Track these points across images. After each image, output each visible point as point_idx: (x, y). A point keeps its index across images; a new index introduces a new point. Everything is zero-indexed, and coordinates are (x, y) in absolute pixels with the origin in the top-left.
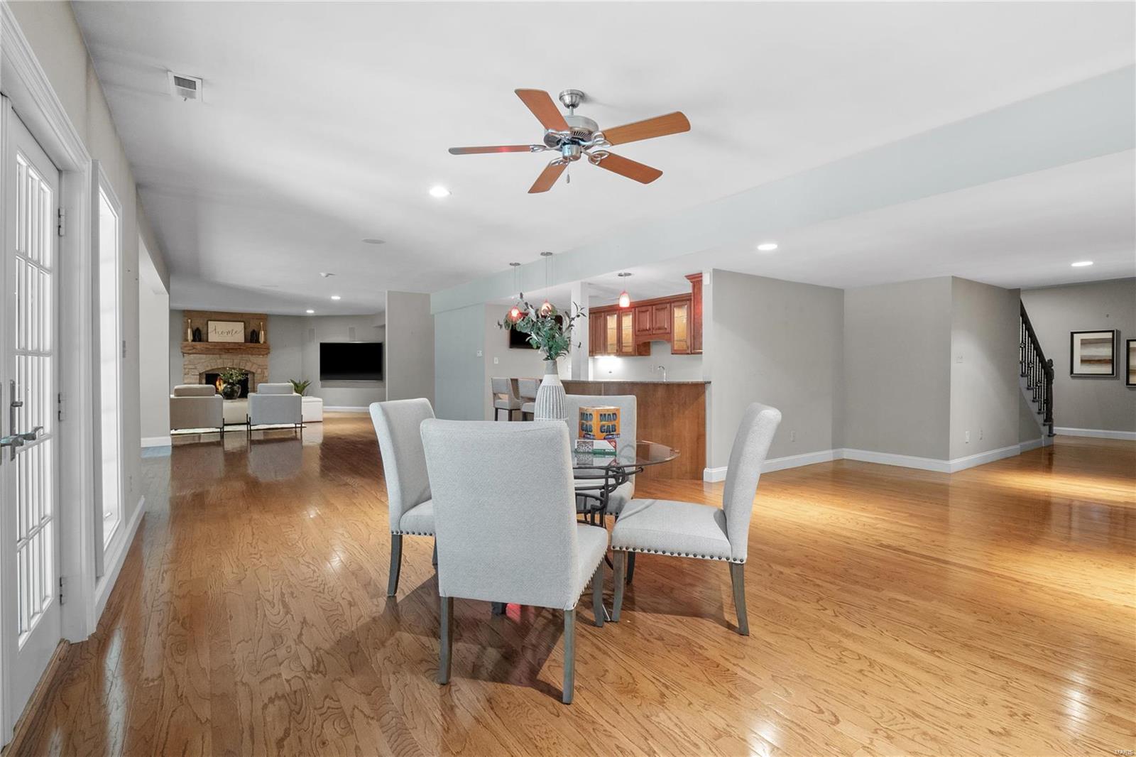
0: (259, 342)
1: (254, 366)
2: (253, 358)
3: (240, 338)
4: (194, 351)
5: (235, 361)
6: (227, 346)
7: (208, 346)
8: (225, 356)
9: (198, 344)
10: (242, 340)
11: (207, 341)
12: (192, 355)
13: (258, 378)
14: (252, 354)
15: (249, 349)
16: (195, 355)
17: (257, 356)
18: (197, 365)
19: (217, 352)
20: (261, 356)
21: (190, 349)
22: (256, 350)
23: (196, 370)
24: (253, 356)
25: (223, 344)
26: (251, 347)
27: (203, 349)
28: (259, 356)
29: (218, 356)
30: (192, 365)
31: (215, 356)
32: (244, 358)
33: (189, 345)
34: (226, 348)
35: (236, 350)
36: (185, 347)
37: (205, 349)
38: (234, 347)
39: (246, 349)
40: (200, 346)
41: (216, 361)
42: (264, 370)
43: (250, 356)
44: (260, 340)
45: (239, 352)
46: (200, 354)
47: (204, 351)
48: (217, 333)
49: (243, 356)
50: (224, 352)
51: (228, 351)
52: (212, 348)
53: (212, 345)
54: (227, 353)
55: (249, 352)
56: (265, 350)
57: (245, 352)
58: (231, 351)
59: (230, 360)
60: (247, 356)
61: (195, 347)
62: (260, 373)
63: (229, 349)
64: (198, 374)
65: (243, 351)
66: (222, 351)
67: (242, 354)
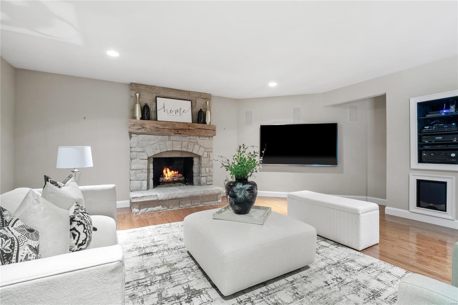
0: (206, 123)
2: (200, 141)
3: (187, 118)
4: (143, 131)
5: (184, 143)
6: (177, 126)
7: (158, 126)
8: (174, 138)
10: (190, 120)
11: (157, 120)
12: (140, 136)
13: (203, 162)
14: (199, 136)
15: (197, 130)
16: (144, 136)
17: (203, 138)
18: (145, 148)
19: (167, 132)
20: (208, 139)
21: (139, 129)
22: (203, 131)
23: (144, 154)
24: (201, 138)
25: (173, 124)
26: (199, 128)
27: (153, 128)
28: (205, 139)
29: (167, 137)
30: (140, 147)
31: (164, 137)
32: (192, 140)
33: (138, 124)
34: (175, 128)
35: (185, 131)
36: (133, 126)
37: (154, 129)
38: (183, 127)
39: (194, 130)
40: (150, 125)
41: (165, 142)
42: (210, 153)
43: (198, 138)
44: (207, 121)
45: (187, 133)
46: (149, 134)
47: (153, 131)
48: (166, 111)
49: (192, 138)
50: (173, 133)
51: (178, 131)
52: (162, 127)
53: (161, 124)
54: (176, 134)
55: (198, 133)
56: (210, 132)
57: (193, 134)
58: (180, 132)
59: (179, 142)
60: (194, 138)
61: (144, 126)
62: (206, 157)
63: (178, 130)
64: (147, 158)
65: (191, 133)
66: (171, 132)
67: (190, 135)
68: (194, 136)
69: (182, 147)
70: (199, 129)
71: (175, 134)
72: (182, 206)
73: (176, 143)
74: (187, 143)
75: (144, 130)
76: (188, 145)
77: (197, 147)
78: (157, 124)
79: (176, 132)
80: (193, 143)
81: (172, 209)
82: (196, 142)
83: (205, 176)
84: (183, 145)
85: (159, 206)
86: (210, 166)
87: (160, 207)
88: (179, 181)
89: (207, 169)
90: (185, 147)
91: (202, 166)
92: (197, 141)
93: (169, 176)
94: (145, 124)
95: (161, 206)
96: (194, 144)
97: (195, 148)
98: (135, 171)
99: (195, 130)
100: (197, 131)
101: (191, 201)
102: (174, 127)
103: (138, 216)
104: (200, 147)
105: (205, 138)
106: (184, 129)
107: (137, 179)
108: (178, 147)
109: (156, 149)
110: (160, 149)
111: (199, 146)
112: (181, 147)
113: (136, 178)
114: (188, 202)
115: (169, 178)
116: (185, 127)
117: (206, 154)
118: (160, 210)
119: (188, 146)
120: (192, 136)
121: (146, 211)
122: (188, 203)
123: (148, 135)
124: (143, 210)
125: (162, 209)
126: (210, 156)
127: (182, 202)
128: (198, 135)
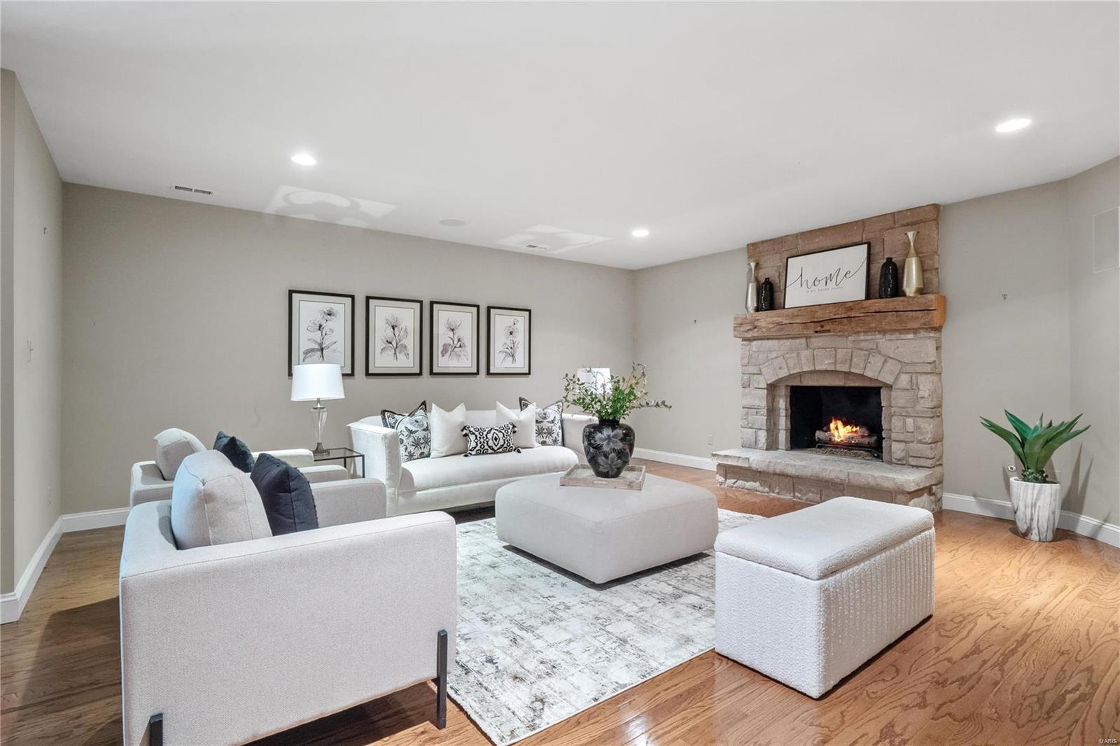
0: (904, 294)
1: (890, 365)
2: (886, 343)
4: (755, 333)
5: (841, 353)
6: (820, 315)
7: (780, 319)
8: (817, 341)
9: (767, 318)
10: (861, 295)
11: (784, 308)
12: (755, 343)
13: (901, 402)
14: (883, 332)
15: (872, 316)
16: (760, 342)
17: (896, 336)
18: (761, 366)
19: (799, 331)
20: (911, 336)
21: (749, 330)
22: (890, 317)
23: (761, 377)
24: (888, 337)
25: (811, 311)
26: (877, 310)
27: (771, 326)
28: (903, 336)
29: (803, 341)
30: (754, 365)
31: (798, 341)
32: (863, 345)
33: (747, 321)
34: (816, 320)
35: (840, 323)
36: (739, 327)
37: (773, 327)
38: (835, 315)
39: (863, 318)
40: (766, 321)
41: (798, 353)
42: (919, 377)
43: (878, 336)
44: (905, 287)
45: (846, 328)
46: (768, 339)
47: (772, 332)
48: (804, 285)
49: (862, 338)
50: (812, 332)
51: (822, 326)
52: (788, 322)
53: (787, 315)
54: (820, 332)
55: (873, 325)
56: (912, 317)
57: (861, 327)
58: (827, 327)
59: (828, 350)
60: (870, 337)
61: (756, 324)
62: (906, 387)
63: (823, 323)
64: (766, 387)
65: (856, 326)
66: (807, 328)
67: (857, 333)
68: (870, 333)
69: (835, 363)
70: (878, 314)
71: (816, 332)
72: (799, 495)
73: (820, 354)
74: (847, 353)
75: (757, 332)
76: (852, 356)
77: (876, 361)
78: (779, 317)
79: (819, 329)
80: (866, 350)
81: (779, 496)
82: (875, 347)
83: (901, 441)
84: (838, 357)
85: (756, 482)
86: (918, 413)
87: (756, 485)
88: (859, 446)
89: (910, 421)
90: (843, 362)
91: (893, 411)
92: (877, 346)
93: (841, 435)
94: (758, 320)
95: (758, 483)
96: (867, 353)
97: (870, 363)
98: (746, 409)
99: (866, 318)
100: (870, 319)
101: (821, 490)
102: (814, 318)
103: (722, 489)
104: (885, 361)
105: (901, 334)
106: (835, 319)
107: (750, 425)
108: (826, 362)
109: (780, 368)
110: (788, 368)
111: (883, 359)
112: (833, 361)
113: (748, 424)
114: (813, 489)
115: (842, 438)
116: (838, 314)
117: (904, 379)
118: (756, 491)
119: (851, 360)
120: (862, 334)
121: (734, 484)
122: (813, 492)
123: (767, 341)
124: (730, 482)
125: (761, 489)
126: (917, 384)
127: (800, 487)
128: (875, 328)
